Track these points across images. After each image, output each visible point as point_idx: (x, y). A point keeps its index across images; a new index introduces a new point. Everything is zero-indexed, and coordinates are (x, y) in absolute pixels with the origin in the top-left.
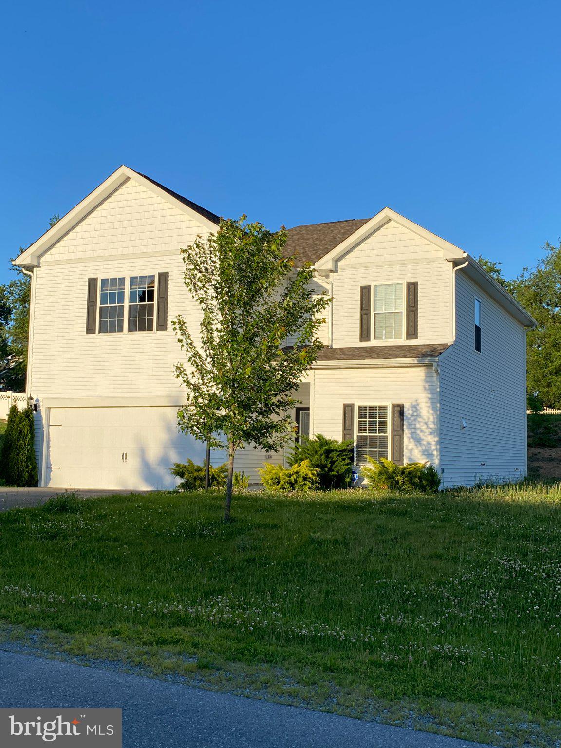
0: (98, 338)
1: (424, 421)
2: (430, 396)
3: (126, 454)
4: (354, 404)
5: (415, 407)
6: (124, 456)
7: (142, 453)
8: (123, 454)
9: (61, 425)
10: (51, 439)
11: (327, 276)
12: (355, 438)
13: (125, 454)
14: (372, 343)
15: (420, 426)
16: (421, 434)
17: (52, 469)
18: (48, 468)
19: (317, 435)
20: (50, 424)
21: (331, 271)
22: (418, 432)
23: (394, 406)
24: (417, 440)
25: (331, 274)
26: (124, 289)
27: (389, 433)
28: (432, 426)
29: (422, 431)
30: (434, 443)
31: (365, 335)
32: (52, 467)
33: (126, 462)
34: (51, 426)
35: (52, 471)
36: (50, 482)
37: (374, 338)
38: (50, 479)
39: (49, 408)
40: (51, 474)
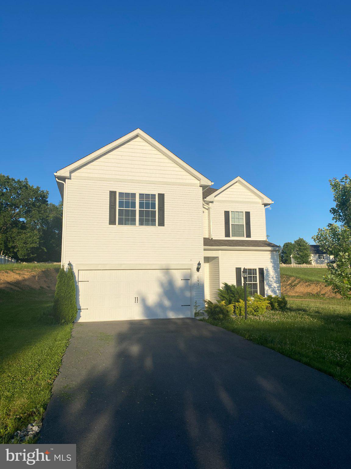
0: (117, 227)
1: (271, 277)
2: (273, 265)
3: (137, 298)
4: (241, 268)
5: (267, 270)
9: (88, 281)
10: (80, 290)
12: (242, 284)
13: (136, 298)
14: (231, 238)
15: (271, 279)
16: (271, 283)
17: (82, 310)
18: (79, 309)
21: (211, 202)
22: (270, 282)
23: (259, 269)
24: (270, 286)
25: (210, 204)
26: (135, 200)
27: (258, 282)
28: (275, 279)
29: (271, 281)
30: (276, 287)
31: (227, 235)
32: (81, 308)
33: (137, 302)
34: (80, 281)
35: (81, 311)
36: (81, 318)
37: (232, 236)
38: (81, 316)
39: (79, 270)
40: (81, 313)
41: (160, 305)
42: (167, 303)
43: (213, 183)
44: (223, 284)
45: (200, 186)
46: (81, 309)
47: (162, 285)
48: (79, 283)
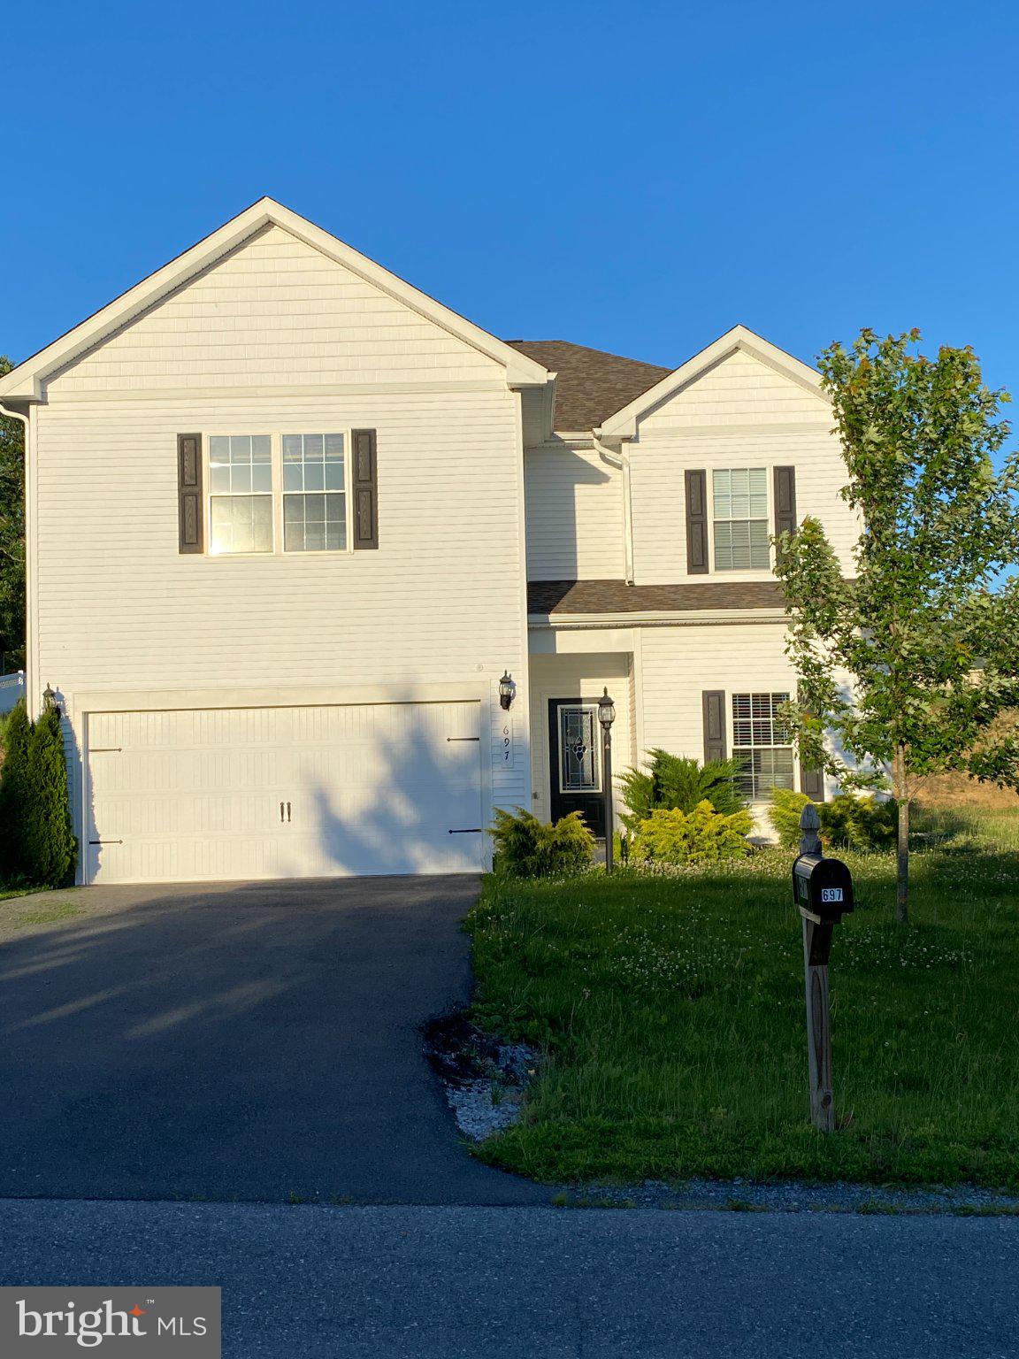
3: (289, 804)
4: (723, 692)
6: (286, 809)
7: (322, 800)
8: (282, 805)
9: (120, 750)
10: (94, 780)
11: (618, 449)
12: (729, 755)
13: (286, 806)
14: (713, 577)
17: (102, 845)
18: (91, 843)
19: (653, 751)
20: (90, 748)
21: (627, 439)
25: (625, 446)
26: (269, 460)
31: (697, 562)
32: (101, 839)
33: (289, 820)
34: (92, 751)
35: (100, 849)
36: (99, 872)
37: (717, 568)
38: (99, 866)
39: (86, 714)
40: (100, 855)
41: (379, 817)
42: (403, 810)
43: (553, 376)
44: (653, 754)
45: (513, 390)
46: (99, 843)
47: (386, 749)
48: (91, 754)
